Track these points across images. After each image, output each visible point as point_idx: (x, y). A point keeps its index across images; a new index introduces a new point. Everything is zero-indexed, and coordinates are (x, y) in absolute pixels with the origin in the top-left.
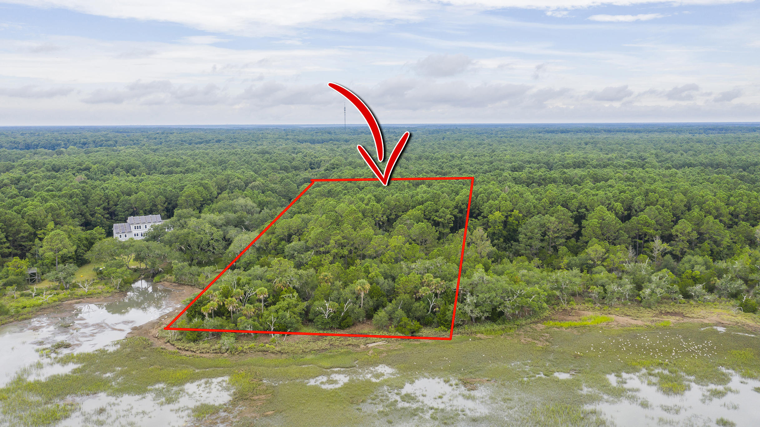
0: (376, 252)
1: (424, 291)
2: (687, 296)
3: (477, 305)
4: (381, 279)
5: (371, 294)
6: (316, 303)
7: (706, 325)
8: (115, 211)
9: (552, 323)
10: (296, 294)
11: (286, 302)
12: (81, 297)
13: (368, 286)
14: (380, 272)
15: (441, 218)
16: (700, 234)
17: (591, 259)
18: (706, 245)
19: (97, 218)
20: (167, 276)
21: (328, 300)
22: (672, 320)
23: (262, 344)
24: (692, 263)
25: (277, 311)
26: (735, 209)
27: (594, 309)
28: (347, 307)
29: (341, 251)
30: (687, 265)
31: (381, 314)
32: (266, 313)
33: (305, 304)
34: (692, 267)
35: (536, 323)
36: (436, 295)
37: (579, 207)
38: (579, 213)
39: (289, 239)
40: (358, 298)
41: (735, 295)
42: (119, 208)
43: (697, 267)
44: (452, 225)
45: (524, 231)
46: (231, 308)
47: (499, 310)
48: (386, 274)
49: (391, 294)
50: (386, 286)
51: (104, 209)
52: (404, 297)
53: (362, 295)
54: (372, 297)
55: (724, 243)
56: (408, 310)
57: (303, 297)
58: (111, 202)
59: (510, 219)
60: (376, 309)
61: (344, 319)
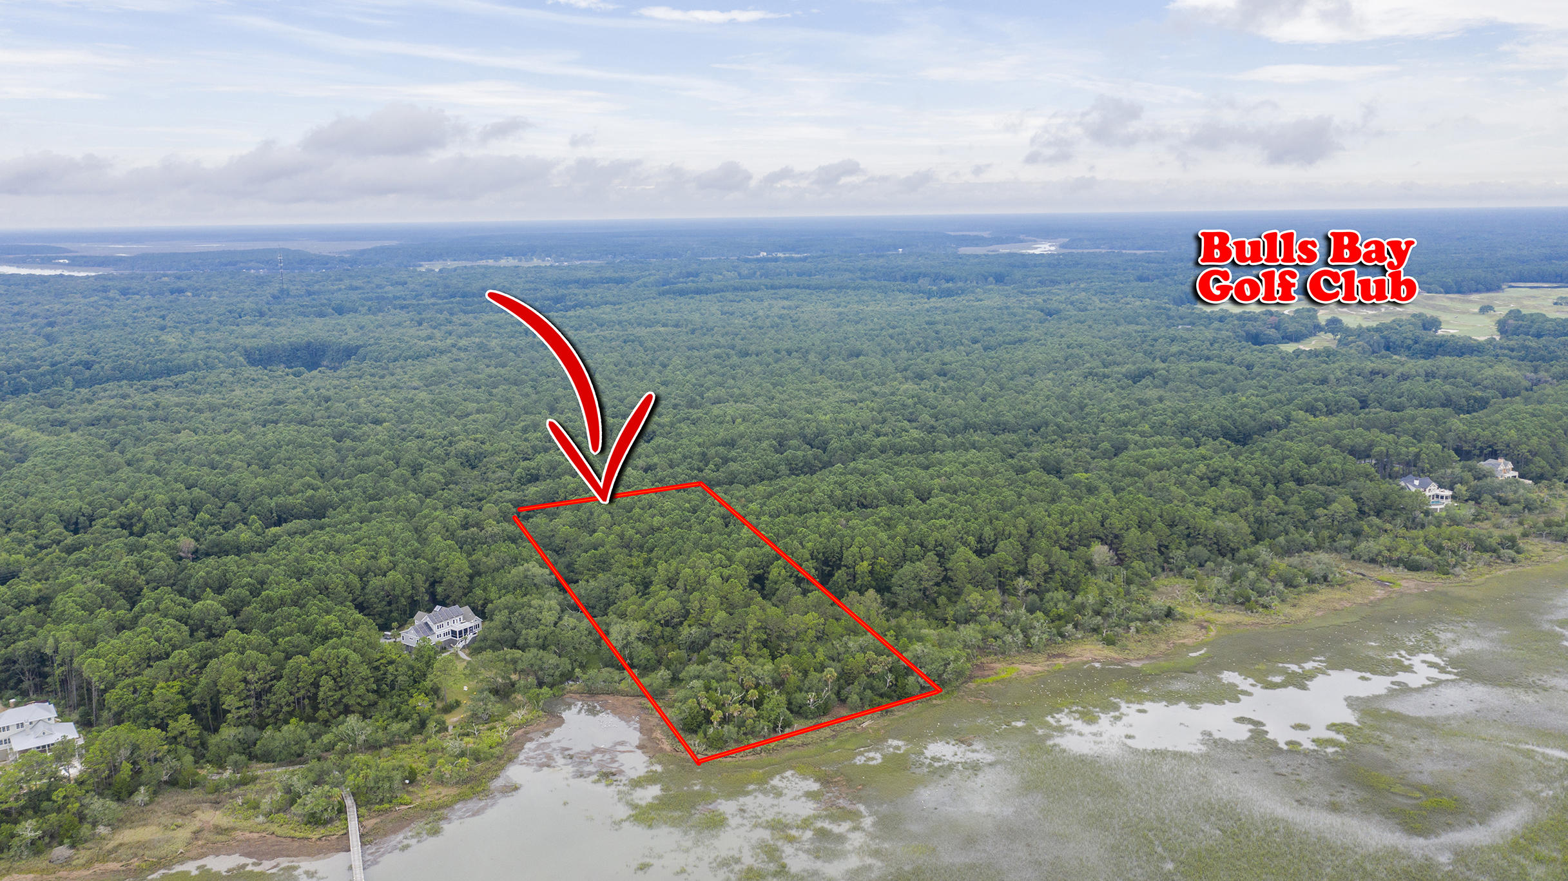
2: (1062, 635)
5: (836, 679)
7: (1086, 663)
9: (979, 680)
12: (522, 726)
16: (1050, 565)
18: (1057, 576)
22: (1060, 662)
24: (1055, 600)
27: (1001, 660)
28: (825, 695)
30: (1051, 604)
32: (763, 713)
34: (1056, 605)
35: (967, 682)
37: (936, 546)
41: (1096, 630)
43: (1060, 605)
46: (736, 714)
52: (863, 678)
53: (830, 682)
55: (1071, 573)
61: (825, 706)
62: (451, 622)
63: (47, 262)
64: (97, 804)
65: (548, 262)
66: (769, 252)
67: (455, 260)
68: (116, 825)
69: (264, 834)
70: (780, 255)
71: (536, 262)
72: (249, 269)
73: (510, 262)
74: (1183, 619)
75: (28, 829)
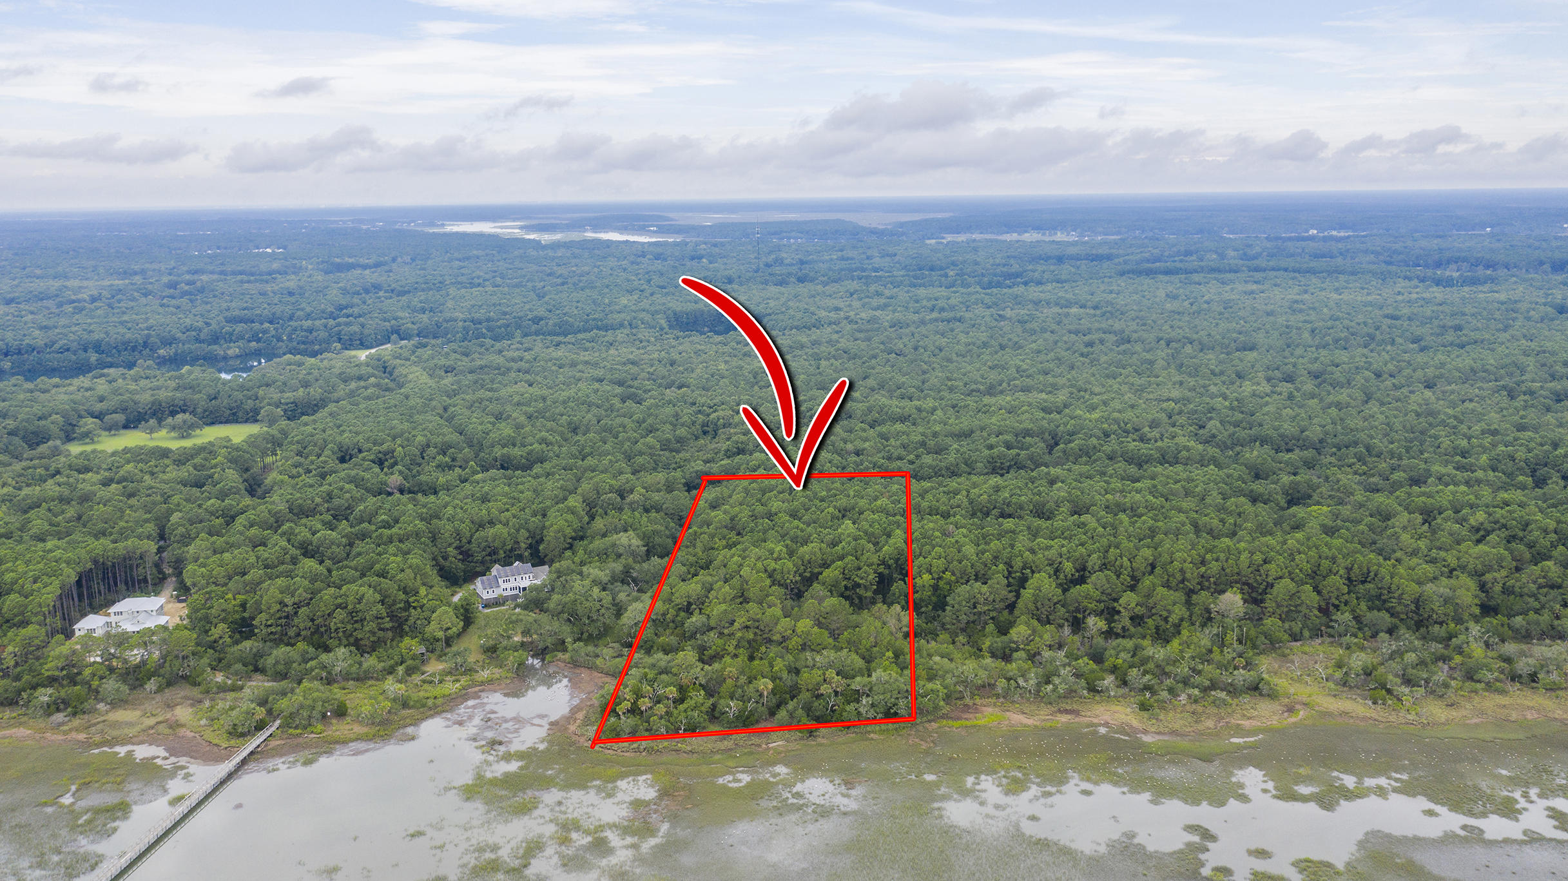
0: (783, 637)
1: (825, 689)
2: (1093, 689)
3: (873, 705)
4: (785, 675)
5: (773, 692)
6: (722, 701)
7: (1092, 726)
8: (469, 550)
9: (945, 722)
10: (702, 692)
11: (694, 702)
12: (482, 683)
13: (770, 686)
14: (784, 665)
15: (862, 578)
16: (1147, 608)
17: (1014, 642)
19: (451, 562)
20: (560, 655)
21: (732, 699)
22: (1064, 718)
23: (674, 744)
24: (1120, 648)
25: (685, 711)
26: (1206, 570)
27: (995, 705)
28: (750, 706)
29: (746, 634)
30: (1114, 652)
31: (782, 714)
32: (675, 712)
33: (712, 701)
34: (1117, 654)
35: (930, 721)
36: (836, 693)
38: (1023, 574)
39: (688, 609)
40: (761, 695)
41: (1140, 691)
42: (474, 547)
44: (875, 587)
45: (952, 602)
46: (643, 708)
47: (892, 711)
48: (790, 666)
49: (794, 691)
50: (789, 683)
51: (456, 548)
52: (805, 696)
53: (765, 693)
54: (775, 695)
56: (808, 709)
57: (710, 693)
58: (464, 540)
59: (941, 583)
60: (778, 706)
61: (748, 718)
62: (519, 578)
63: (642, 230)
64: (111, 685)
65: (1073, 237)
66: (1321, 230)
67: (981, 233)
68: (117, 703)
69: (197, 735)
70: (1334, 233)
71: (1060, 236)
72: (789, 238)
73: (1030, 237)
74: (1272, 695)
75: (44, 695)
